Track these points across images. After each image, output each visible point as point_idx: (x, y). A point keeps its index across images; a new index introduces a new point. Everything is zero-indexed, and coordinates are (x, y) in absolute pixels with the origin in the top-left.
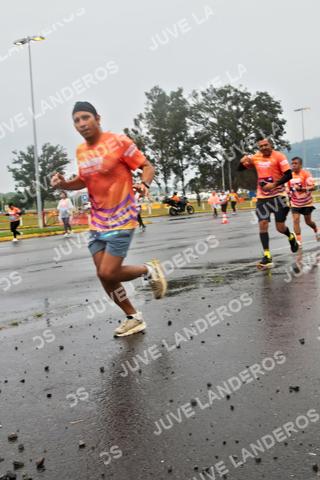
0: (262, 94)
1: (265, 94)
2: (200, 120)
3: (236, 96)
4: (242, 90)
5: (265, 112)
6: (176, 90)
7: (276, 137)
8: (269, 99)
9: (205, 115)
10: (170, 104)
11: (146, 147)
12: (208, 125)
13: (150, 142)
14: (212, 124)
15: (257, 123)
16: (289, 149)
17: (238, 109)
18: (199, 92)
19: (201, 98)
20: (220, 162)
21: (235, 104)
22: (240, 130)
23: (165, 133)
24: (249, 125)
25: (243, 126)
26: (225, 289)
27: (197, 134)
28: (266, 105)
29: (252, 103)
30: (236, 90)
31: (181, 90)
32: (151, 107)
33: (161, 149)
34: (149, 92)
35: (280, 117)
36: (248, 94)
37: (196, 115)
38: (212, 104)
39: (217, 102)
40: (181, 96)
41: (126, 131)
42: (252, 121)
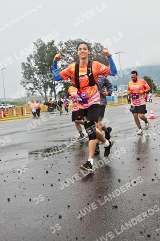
0: (97, 44)
1: (100, 44)
2: (64, 58)
5: (99, 54)
6: (51, 41)
9: (67, 55)
10: (47, 49)
11: (34, 73)
12: (68, 61)
13: (36, 70)
14: (70, 60)
18: (63, 42)
19: (64, 46)
23: (45, 65)
27: (62, 66)
29: (93, 49)
31: (53, 42)
32: (36, 51)
33: (43, 74)
34: (36, 42)
36: (90, 44)
38: (70, 49)
39: (73, 48)
40: (54, 45)
41: (23, 64)
42: (93, 59)
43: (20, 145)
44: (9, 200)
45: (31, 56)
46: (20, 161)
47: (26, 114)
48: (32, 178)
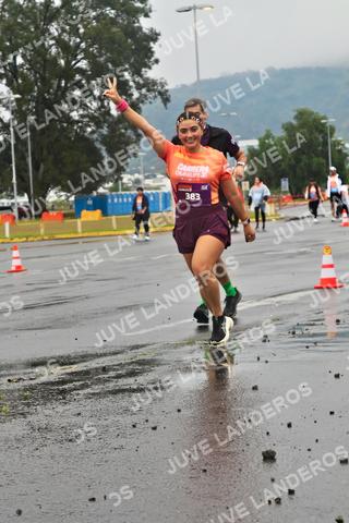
5: (111, 13)
7: (137, 72)
15: (93, 37)
16: (166, 100)
17: (48, 3)
20: (6, 127)
22: (54, 50)
24: (73, 41)
25: (59, 42)
26: (16, 427)
35: (145, 24)
42: (82, 31)
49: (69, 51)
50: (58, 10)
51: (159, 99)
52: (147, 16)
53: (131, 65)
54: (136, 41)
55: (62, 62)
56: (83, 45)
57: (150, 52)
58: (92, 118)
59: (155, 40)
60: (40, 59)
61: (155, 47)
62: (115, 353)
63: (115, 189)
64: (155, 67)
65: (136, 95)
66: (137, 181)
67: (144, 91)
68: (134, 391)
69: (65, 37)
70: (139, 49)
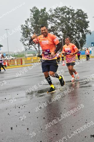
0: (79, 10)
1: (81, 10)
2: (53, 21)
3: (68, 11)
4: (71, 8)
5: (80, 18)
6: (43, 8)
7: (85, 29)
8: (82, 12)
9: (55, 19)
10: (40, 14)
11: (31, 33)
12: (57, 23)
13: (32, 31)
14: (58, 23)
15: (77, 23)
17: (69, 17)
19: (53, 12)
20: (62, 39)
21: (68, 14)
22: (70, 25)
23: (38, 27)
24: (74, 23)
25: (71, 24)
27: (52, 27)
28: (81, 15)
29: (75, 14)
30: (68, 9)
31: (45, 9)
32: (32, 16)
33: (37, 34)
34: (32, 9)
35: (87, 20)
36: (73, 10)
37: (51, 19)
38: (58, 14)
39: (60, 13)
40: (45, 11)
41: (22, 26)
42: (75, 22)
43: (19, 87)
44: (12, 128)
45: (28, 20)
46: (20, 99)
47: (24, 64)
48: (29, 112)
49: (73, 25)
50: (71, 18)
51: (89, 33)
52: (87, 18)
53: (84, 28)
54: (85, 23)
55: (72, 27)
56: (75, 24)
57: (88, 25)
58: (77, 37)
59: (89, 23)
60: (68, 27)
61: (88, 24)
62: (82, 80)
63: (81, 50)
64: (88, 28)
65: (85, 33)
66: (85, 49)
67: (86, 32)
68: (85, 87)
69: (72, 23)
70: (86, 25)
